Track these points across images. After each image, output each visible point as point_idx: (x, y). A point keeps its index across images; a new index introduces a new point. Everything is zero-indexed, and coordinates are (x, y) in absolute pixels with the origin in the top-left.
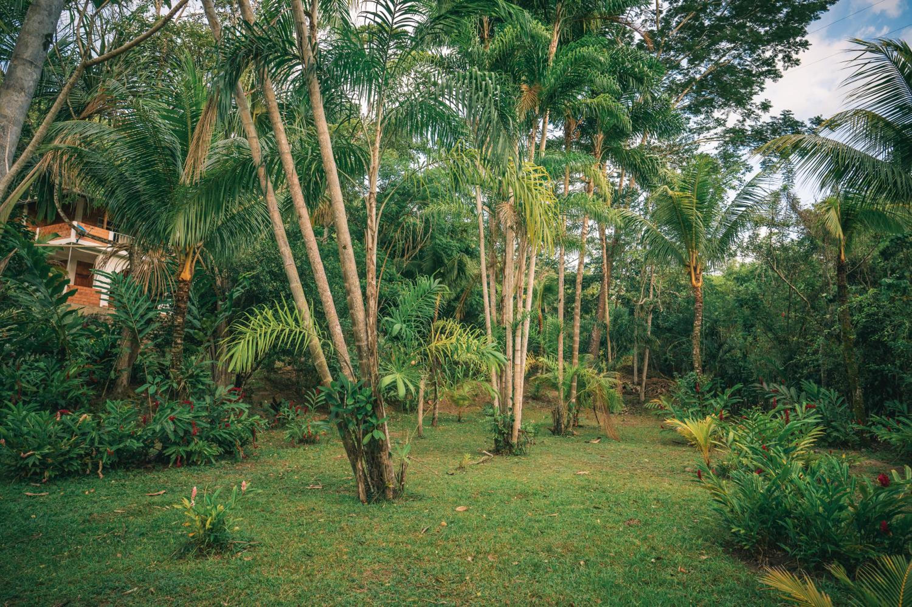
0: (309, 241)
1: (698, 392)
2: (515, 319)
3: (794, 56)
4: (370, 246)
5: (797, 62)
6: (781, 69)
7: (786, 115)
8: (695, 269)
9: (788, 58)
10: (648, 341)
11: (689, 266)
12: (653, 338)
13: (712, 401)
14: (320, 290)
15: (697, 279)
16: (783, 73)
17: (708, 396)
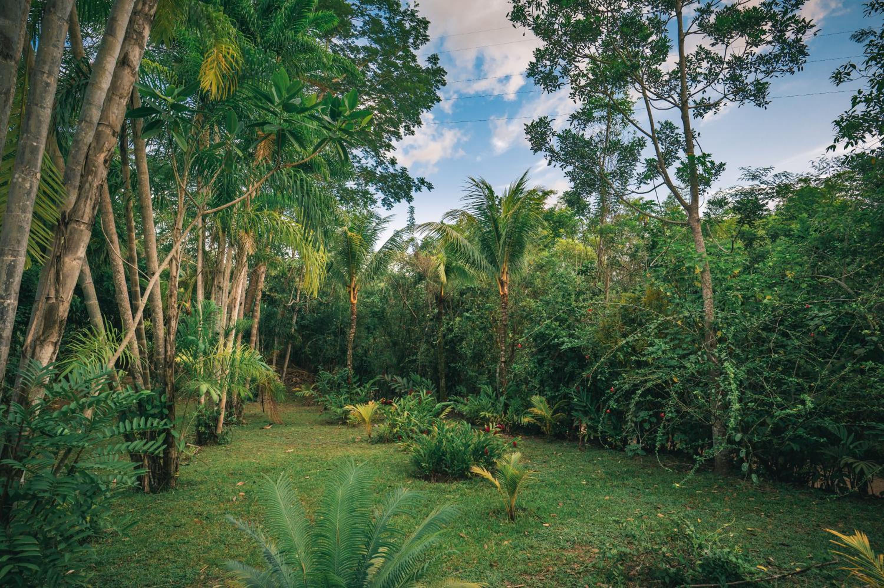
0: (118, 265)
1: (349, 384)
2: (228, 326)
3: (412, 128)
4: (175, 274)
5: (413, 133)
6: (402, 134)
7: (404, 169)
8: (354, 289)
9: (407, 128)
10: (291, 337)
11: (350, 287)
12: (297, 335)
13: (358, 390)
14: (121, 309)
15: (354, 297)
16: (403, 137)
17: (355, 386)
